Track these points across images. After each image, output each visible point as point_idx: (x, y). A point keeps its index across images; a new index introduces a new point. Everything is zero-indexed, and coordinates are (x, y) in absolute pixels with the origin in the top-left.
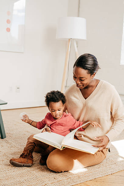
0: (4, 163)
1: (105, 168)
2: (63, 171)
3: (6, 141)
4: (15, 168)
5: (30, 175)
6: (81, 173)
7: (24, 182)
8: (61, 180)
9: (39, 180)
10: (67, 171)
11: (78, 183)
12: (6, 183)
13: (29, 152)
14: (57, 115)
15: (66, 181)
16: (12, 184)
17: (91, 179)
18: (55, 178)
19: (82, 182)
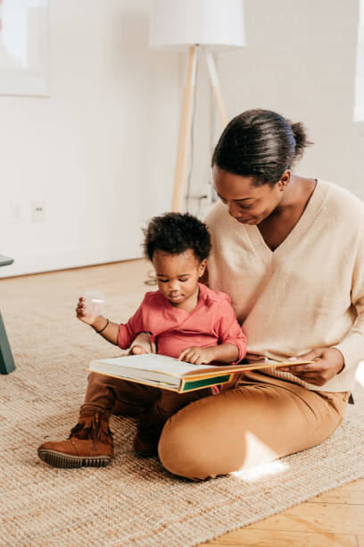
0: (18, 457)
1: (343, 456)
2: (214, 476)
3: (18, 382)
4: (57, 472)
5: (109, 497)
6: (271, 478)
7: (92, 523)
8: (209, 507)
9: (141, 510)
10: (225, 476)
11: (266, 514)
12: (33, 529)
13: (99, 419)
14: (174, 294)
15: (226, 508)
16: (55, 530)
17: (305, 498)
18: (189, 502)
19: (277, 509)
